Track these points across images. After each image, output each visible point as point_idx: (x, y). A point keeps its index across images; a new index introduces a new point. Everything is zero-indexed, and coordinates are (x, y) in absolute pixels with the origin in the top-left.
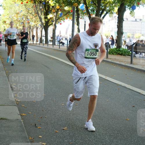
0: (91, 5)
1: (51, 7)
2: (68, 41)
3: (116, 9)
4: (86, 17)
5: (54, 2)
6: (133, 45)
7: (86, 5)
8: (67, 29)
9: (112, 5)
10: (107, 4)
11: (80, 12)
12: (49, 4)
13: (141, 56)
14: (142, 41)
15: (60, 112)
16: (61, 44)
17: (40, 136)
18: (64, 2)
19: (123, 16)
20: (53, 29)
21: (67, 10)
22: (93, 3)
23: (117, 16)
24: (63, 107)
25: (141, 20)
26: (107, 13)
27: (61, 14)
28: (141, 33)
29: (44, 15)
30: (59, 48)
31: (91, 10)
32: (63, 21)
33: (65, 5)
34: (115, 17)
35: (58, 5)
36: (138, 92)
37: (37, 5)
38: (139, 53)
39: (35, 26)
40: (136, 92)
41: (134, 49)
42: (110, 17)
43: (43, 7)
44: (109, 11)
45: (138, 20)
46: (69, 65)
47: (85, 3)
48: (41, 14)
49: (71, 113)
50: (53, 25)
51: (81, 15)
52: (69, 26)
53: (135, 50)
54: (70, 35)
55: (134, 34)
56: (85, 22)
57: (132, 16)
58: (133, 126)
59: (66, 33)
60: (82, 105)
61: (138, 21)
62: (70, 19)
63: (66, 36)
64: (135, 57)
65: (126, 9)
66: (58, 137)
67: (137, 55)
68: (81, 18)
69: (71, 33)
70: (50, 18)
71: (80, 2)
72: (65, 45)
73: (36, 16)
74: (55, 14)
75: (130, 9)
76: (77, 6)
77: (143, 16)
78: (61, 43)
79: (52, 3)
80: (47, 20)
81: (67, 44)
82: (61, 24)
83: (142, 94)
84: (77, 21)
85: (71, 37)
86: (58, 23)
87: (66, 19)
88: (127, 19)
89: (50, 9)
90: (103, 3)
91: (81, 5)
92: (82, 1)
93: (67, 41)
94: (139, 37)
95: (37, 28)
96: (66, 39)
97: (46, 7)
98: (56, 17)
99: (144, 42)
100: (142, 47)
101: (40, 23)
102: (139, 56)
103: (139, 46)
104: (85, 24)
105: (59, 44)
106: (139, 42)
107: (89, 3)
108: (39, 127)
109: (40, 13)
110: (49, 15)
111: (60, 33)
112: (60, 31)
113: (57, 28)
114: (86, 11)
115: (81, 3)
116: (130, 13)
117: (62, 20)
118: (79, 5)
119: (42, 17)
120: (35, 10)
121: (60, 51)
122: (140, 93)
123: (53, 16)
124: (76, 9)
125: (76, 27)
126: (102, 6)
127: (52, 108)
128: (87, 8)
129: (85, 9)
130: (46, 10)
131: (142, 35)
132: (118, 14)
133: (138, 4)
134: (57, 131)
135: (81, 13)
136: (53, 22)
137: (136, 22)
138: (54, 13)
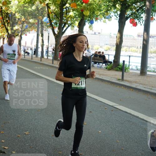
0: (54, 19)
1: (17, 19)
2: (33, 51)
3: (77, 23)
4: (50, 29)
5: (20, 14)
6: (92, 55)
7: (50, 18)
8: (32, 40)
9: (73, 19)
10: (68, 18)
11: (44, 25)
12: (15, 16)
13: (99, 66)
14: (99, 52)
15: (23, 118)
16: (26, 54)
17: (3, 141)
18: (29, 15)
19: (83, 29)
20: (19, 40)
21: (32, 22)
22: (56, 17)
23: (78, 29)
24: (26, 113)
25: (99, 33)
26: (69, 26)
27: (26, 26)
28: (99, 45)
29: (11, 26)
30: (25, 57)
31: (54, 23)
32: (28, 33)
33: (31, 18)
34: (76, 30)
35: (24, 17)
36: (95, 99)
37: (4, 17)
38: (97, 63)
39: (2, 36)
40: (93, 98)
41: (92, 59)
42: (72, 30)
43: (9, 19)
44: (71, 24)
45: (96, 33)
46: (33, 73)
47: (49, 17)
48: (8, 26)
49: (33, 118)
50: (19, 36)
51: (45, 28)
52: (34, 37)
53: (94, 61)
54: (35, 46)
55: (93, 46)
56: (49, 34)
57: (91, 30)
58: (89, 130)
59: (32, 43)
60: (44, 111)
61: (97, 35)
62: (35, 31)
63: (31, 46)
64: (94, 66)
65: (86, 23)
66: (20, 141)
67: (96, 65)
68: (45, 30)
69: (36, 43)
70: (16, 30)
71: (44, 15)
72: (30, 55)
73: (3, 27)
74: (21, 26)
75: (89, 23)
76: (41, 19)
77: (102, 30)
78: (27, 52)
79: (18, 15)
80: (13, 31)
81: (32, 54)
82: (26, 35)
83: (99, 101)
84: (41, 33)
85: (35, 48)
86: (24, 34)
87: (32, 31)
88: (87, 32)
89: (16, 21)
90: (65, 17)
91: (45, 18)
92: (46, 15)
93: (31, 51)
94: (98, 48)
95: (4, 39)
96: (31, 49)
97: (13, 19)
98: (22, 29)
99: (101, 53)
100: (100, 58)
101: (6, 34)
102: (97, 66)
103: (97, 57)
104: (49, 36)
105: (25, 53)
106: (97, 53)
107: (52, 17)
108: (2, 132)
109: (6, 24)
110: (15, 26)
111: (26, 44)
112: (26, 42)
113: (22, 39)
114: (49, 24)
115: (44, 17)
116: (90, 27)
117: (27, 31)
118: (43, 18)
119: (8, 28)
120: (2, 22)
121: (25, 60)
122: (96, 100)
123: (19, 27)
124: (40, 22)
125: (40, 38)
126: (65, 20)
127: (16, 114)
128: (50, 21)
129: (49, 22)
130: (12, 22)
131: (101, 47)
132: (79, 28)
133: (97, 19)
134: (20, 136)
135: (46, 26)
136: (19, 33)
137: (95, 35)
138: (20, 24)
